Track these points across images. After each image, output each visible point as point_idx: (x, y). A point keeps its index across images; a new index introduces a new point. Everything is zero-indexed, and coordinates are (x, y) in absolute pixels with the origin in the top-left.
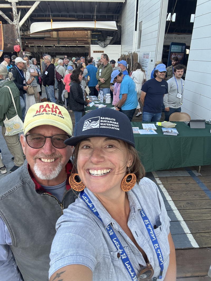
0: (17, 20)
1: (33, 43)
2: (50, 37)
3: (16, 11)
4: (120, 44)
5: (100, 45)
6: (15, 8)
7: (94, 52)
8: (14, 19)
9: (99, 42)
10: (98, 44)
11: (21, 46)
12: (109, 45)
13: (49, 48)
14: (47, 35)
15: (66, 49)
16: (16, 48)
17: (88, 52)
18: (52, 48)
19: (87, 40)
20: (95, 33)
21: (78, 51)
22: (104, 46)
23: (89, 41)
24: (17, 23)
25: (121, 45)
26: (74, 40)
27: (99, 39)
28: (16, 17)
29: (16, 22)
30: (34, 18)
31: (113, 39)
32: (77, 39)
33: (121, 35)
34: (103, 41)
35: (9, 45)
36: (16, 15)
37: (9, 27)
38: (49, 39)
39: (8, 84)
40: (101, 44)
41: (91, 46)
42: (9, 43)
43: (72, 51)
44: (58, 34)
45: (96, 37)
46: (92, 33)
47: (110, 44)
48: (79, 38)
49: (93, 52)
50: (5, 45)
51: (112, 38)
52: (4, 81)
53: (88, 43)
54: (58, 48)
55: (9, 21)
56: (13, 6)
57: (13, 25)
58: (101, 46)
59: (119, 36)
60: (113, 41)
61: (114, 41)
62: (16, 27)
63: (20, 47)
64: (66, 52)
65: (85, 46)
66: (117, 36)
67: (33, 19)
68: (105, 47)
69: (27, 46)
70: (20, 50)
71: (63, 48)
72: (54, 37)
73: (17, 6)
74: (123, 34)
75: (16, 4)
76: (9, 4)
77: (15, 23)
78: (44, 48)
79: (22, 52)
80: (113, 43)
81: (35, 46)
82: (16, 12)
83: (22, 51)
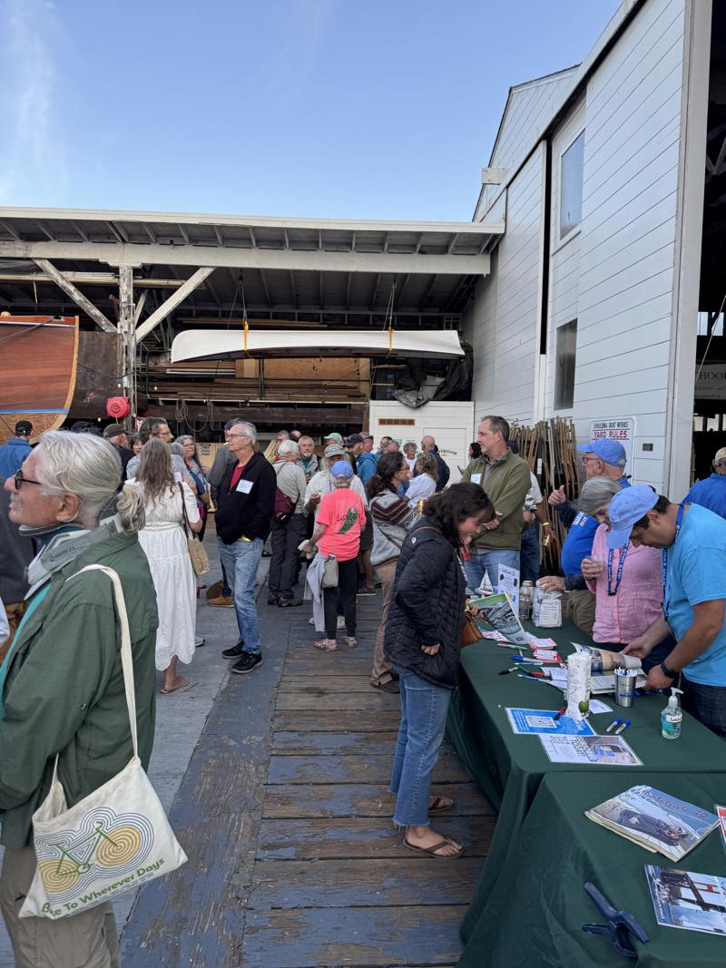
0: (130, 320)
1: (176, 393)
2: (234, 376)
3: (131, 292)
4: (469, 400)
5: (401, 402)
6: (128, 286)
7: (382, 422)
8: (122, 318)
9: (400, 391)
10: (395, 399)
11: (132, 401)
12: (431, 403)
13: (228, 409)
14: (225, 369)
15: (286, 412)
16: (116, 405)
17: (359, 423)
18: (236, 409)
19: (356, 388)
20: (386, 366)
21: (327, 419)
22: (414, 404)
23: (365, 388)
24: (129, 328)
25: (472, 403)
26: (315, 386)
27: (400, 382)
28: (129, 310)
29: (126, 326)
30: (186, 320)
31: (445, 383)
32: (324, 383)
33: (471, 372)
34: (412, 390)
35: (91, 396)
36: (129, 306)
37: (100, 341)
38: (231, 381)
39: (106, 550)
40: (405, 398)
41: (372, 403)
42: (91, 391)
43: (307, 419)
44: (261, 369)
45: (391, 376)
46: (375, 365)
47: (436, 397)
48: (333, 381)
49: (377, 422)
50: (79, 395)
51: (444, 379)
52: (85, 536)
53: (360, 396)
54: (258, 409)
55: (104, 322)
56: (122, 279)
57: (115, 335)
58: (407, 405)
59: (467, 377)
60: (445, 390)
61: (449, 390)
62: (123, 340)
63: (129, 402)
64: (284, 422)
65: (350, 405)
66: (460, 376)
67: (181, 320)
68: (418, 407)
69: (154, 402)
70: (127, 414)
71: (274, 409)
72: (245, 377)
73: (134, 279)
74: (479, 369)
75: (134, 275)
76: (110, 274)
77: (124, 330)
78: (211, 408)
79: (133, 418)
80: (444, 396)
81: (180, 402)
82: (129, 297)
83: (135, 415)
